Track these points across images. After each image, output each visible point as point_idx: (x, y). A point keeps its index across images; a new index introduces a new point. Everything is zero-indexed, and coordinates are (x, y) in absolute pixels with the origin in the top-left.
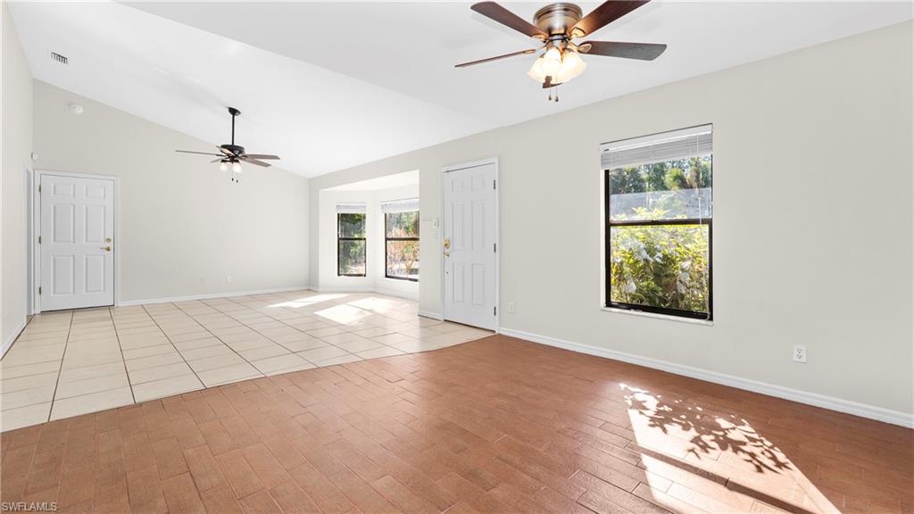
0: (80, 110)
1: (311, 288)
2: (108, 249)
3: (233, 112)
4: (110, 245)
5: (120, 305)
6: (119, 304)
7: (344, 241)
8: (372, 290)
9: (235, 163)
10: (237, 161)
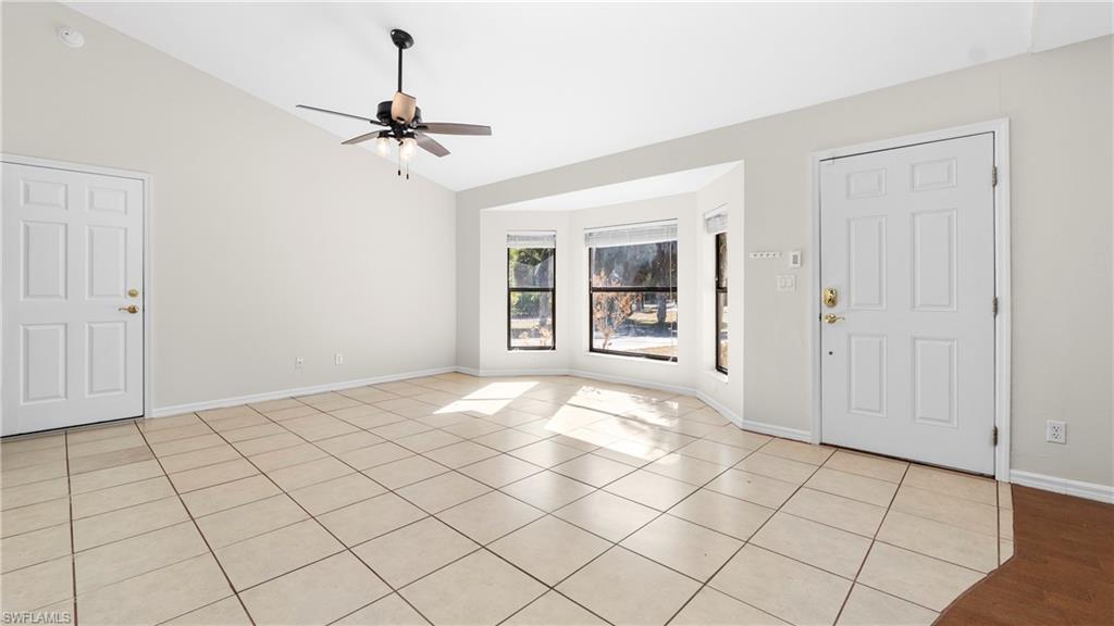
0: (77, 41)
1: (462, 369)
2: (133, 310)
3: (401, 39)
4: (137, 302)
5: (154, 416)
6: (154, 412)
7: (518, 294)
8: (565, 371)
9: (406, 140)
10: (411, 135)
